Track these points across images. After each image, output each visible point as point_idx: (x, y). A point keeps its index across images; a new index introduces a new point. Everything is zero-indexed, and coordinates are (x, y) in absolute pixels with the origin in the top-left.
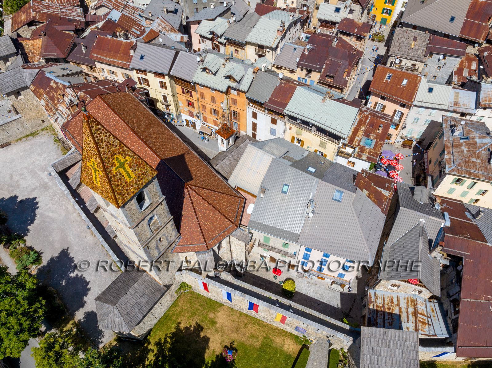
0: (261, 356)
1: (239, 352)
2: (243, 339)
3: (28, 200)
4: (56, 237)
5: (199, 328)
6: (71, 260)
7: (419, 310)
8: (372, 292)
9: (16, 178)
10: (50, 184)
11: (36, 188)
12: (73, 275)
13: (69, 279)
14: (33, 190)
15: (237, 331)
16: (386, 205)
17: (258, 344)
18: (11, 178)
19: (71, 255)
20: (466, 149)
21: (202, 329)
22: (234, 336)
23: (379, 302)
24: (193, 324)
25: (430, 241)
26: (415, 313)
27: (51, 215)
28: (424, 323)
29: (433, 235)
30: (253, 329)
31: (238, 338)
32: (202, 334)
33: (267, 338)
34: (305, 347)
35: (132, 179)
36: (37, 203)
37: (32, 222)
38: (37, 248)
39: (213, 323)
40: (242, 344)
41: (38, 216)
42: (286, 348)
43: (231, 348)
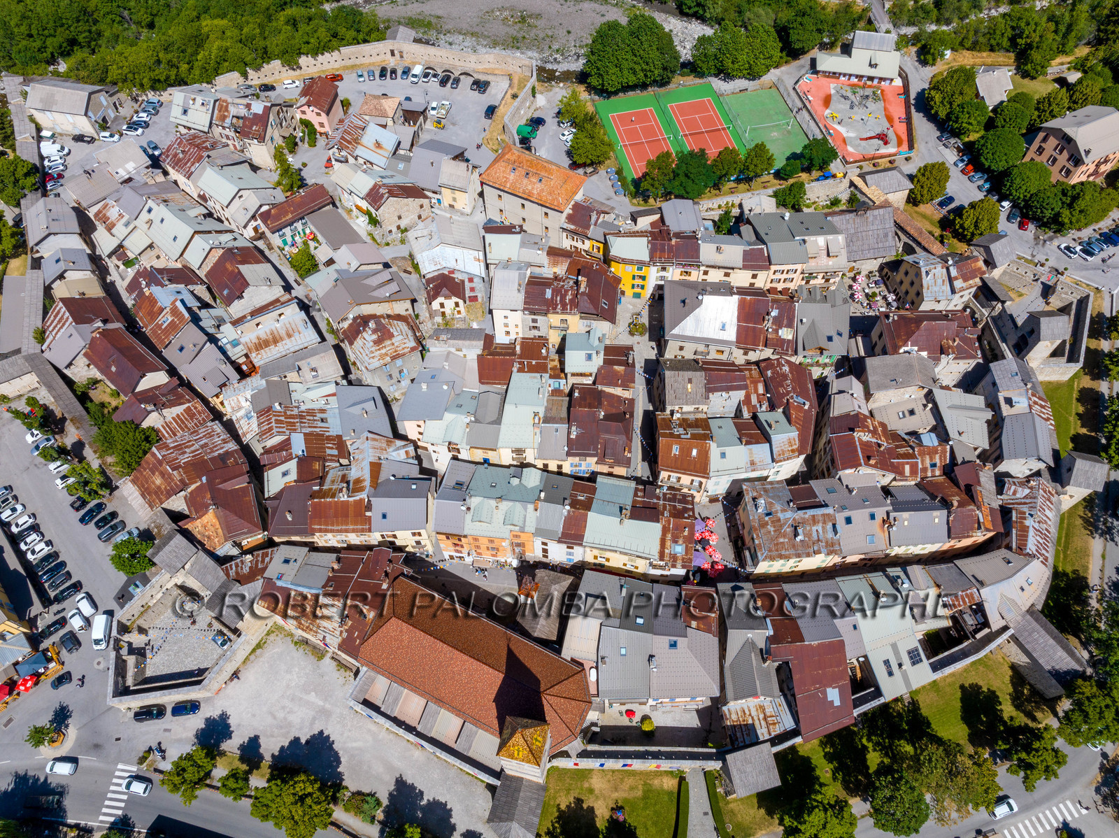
0: (646, 803)
1: (626, 808)
2: (625, 795)
3: (313, 737)
4: (378, 768)
5: (579, 801)
6: (412, 787)
7: (768, 714)
8: (725, 708)
9: (281, 715)
10: (328, 706)
11: (314, 719)
12: (424, 802)
13: (423, 809)
14: (312, 723)
15: (616, 789)
16: (715, 626)
17: (639, 793)
18: (275, 717)
19: (409, 781)
20: (772, 529)
21: (582, 801)
22: (615, 795)
23: (734, 717)
24: (572, 800)
25: (761, 650)
26: (765, 719)
27: (355, 745)
28: (774, 724)
29: (761, 644)
30: (630, 781)
31: (619, 795)
32: (585, 806)
33: (645, 784)
34: (682, 780)
36: (328, 737)
37: (339, 762)
38: (366, 790)
39: (591, 791)
40: (626, 800)
41: (341, 753)
42: (665, 786)
43: (618, 808)
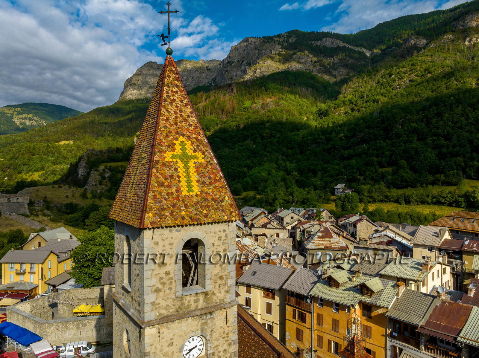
35: (191, 193)
